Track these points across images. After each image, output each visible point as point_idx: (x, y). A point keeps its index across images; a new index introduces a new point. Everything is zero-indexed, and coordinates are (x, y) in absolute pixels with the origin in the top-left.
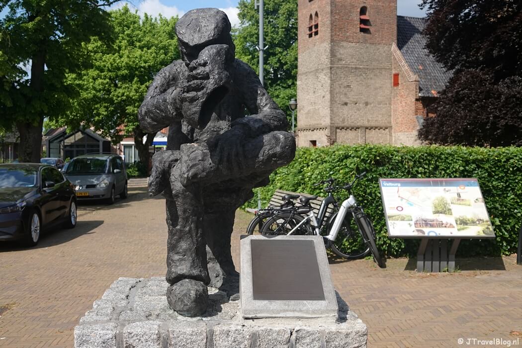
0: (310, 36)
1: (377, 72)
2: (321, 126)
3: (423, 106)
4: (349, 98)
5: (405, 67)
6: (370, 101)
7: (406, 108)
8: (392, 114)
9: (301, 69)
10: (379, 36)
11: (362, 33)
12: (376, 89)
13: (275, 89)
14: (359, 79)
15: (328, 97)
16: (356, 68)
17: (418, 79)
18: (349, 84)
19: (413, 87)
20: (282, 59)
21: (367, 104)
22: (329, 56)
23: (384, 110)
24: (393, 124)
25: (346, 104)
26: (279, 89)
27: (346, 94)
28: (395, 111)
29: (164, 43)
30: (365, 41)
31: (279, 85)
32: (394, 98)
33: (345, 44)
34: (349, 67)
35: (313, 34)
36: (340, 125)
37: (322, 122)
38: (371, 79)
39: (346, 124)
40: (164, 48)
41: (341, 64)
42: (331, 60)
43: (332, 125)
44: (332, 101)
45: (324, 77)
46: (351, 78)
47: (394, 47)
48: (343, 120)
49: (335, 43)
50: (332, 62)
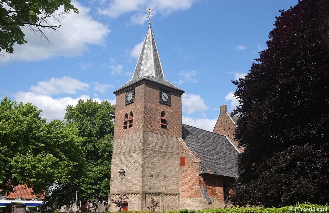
0: (125, 128)
1: (171, 155)
2: (133, 192)
3: (203, 180)
4: (154, 172)
5: (190, 153)
6: (167, 174)
7: (192, 181)
8: (180, 185)
9: (115, 150)
10: (172, 131)
11: (162, 128)
12: (170, 167)
13: (88, 166)
14: (160, 159)
15: (140, 170)
16: (159, 151)
17: (200, 161)
18: (154, 162)
19: (197, 166)
20: (96, 145)
21: (165, 177)
22: (142, 141)
23: (175, 181)
24: (181, 192)
25: (152, 176)
26: (91, 165)
27: (152, 169)
28: (182, 182)
29: (20, 118)
30: (164, 134)
31: (90, 163)
32: (181, 174)
33: (152, 134)
34: (154, 150)
35: (128, 126)
36: (148, 191)
37: (134, 188)
38: (168, 159)
39: (152, 191)
40: (20, 121)
41: (150, 148)
42: (143, 143)
43: (143, 191)
44: (143, 173)
45: (137, 156)
46: (156, 158)
47: (181, 139)
48: (150, 188)
49: (146, 133)
50: (144, 146)
